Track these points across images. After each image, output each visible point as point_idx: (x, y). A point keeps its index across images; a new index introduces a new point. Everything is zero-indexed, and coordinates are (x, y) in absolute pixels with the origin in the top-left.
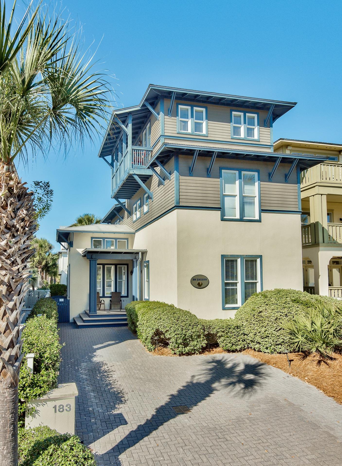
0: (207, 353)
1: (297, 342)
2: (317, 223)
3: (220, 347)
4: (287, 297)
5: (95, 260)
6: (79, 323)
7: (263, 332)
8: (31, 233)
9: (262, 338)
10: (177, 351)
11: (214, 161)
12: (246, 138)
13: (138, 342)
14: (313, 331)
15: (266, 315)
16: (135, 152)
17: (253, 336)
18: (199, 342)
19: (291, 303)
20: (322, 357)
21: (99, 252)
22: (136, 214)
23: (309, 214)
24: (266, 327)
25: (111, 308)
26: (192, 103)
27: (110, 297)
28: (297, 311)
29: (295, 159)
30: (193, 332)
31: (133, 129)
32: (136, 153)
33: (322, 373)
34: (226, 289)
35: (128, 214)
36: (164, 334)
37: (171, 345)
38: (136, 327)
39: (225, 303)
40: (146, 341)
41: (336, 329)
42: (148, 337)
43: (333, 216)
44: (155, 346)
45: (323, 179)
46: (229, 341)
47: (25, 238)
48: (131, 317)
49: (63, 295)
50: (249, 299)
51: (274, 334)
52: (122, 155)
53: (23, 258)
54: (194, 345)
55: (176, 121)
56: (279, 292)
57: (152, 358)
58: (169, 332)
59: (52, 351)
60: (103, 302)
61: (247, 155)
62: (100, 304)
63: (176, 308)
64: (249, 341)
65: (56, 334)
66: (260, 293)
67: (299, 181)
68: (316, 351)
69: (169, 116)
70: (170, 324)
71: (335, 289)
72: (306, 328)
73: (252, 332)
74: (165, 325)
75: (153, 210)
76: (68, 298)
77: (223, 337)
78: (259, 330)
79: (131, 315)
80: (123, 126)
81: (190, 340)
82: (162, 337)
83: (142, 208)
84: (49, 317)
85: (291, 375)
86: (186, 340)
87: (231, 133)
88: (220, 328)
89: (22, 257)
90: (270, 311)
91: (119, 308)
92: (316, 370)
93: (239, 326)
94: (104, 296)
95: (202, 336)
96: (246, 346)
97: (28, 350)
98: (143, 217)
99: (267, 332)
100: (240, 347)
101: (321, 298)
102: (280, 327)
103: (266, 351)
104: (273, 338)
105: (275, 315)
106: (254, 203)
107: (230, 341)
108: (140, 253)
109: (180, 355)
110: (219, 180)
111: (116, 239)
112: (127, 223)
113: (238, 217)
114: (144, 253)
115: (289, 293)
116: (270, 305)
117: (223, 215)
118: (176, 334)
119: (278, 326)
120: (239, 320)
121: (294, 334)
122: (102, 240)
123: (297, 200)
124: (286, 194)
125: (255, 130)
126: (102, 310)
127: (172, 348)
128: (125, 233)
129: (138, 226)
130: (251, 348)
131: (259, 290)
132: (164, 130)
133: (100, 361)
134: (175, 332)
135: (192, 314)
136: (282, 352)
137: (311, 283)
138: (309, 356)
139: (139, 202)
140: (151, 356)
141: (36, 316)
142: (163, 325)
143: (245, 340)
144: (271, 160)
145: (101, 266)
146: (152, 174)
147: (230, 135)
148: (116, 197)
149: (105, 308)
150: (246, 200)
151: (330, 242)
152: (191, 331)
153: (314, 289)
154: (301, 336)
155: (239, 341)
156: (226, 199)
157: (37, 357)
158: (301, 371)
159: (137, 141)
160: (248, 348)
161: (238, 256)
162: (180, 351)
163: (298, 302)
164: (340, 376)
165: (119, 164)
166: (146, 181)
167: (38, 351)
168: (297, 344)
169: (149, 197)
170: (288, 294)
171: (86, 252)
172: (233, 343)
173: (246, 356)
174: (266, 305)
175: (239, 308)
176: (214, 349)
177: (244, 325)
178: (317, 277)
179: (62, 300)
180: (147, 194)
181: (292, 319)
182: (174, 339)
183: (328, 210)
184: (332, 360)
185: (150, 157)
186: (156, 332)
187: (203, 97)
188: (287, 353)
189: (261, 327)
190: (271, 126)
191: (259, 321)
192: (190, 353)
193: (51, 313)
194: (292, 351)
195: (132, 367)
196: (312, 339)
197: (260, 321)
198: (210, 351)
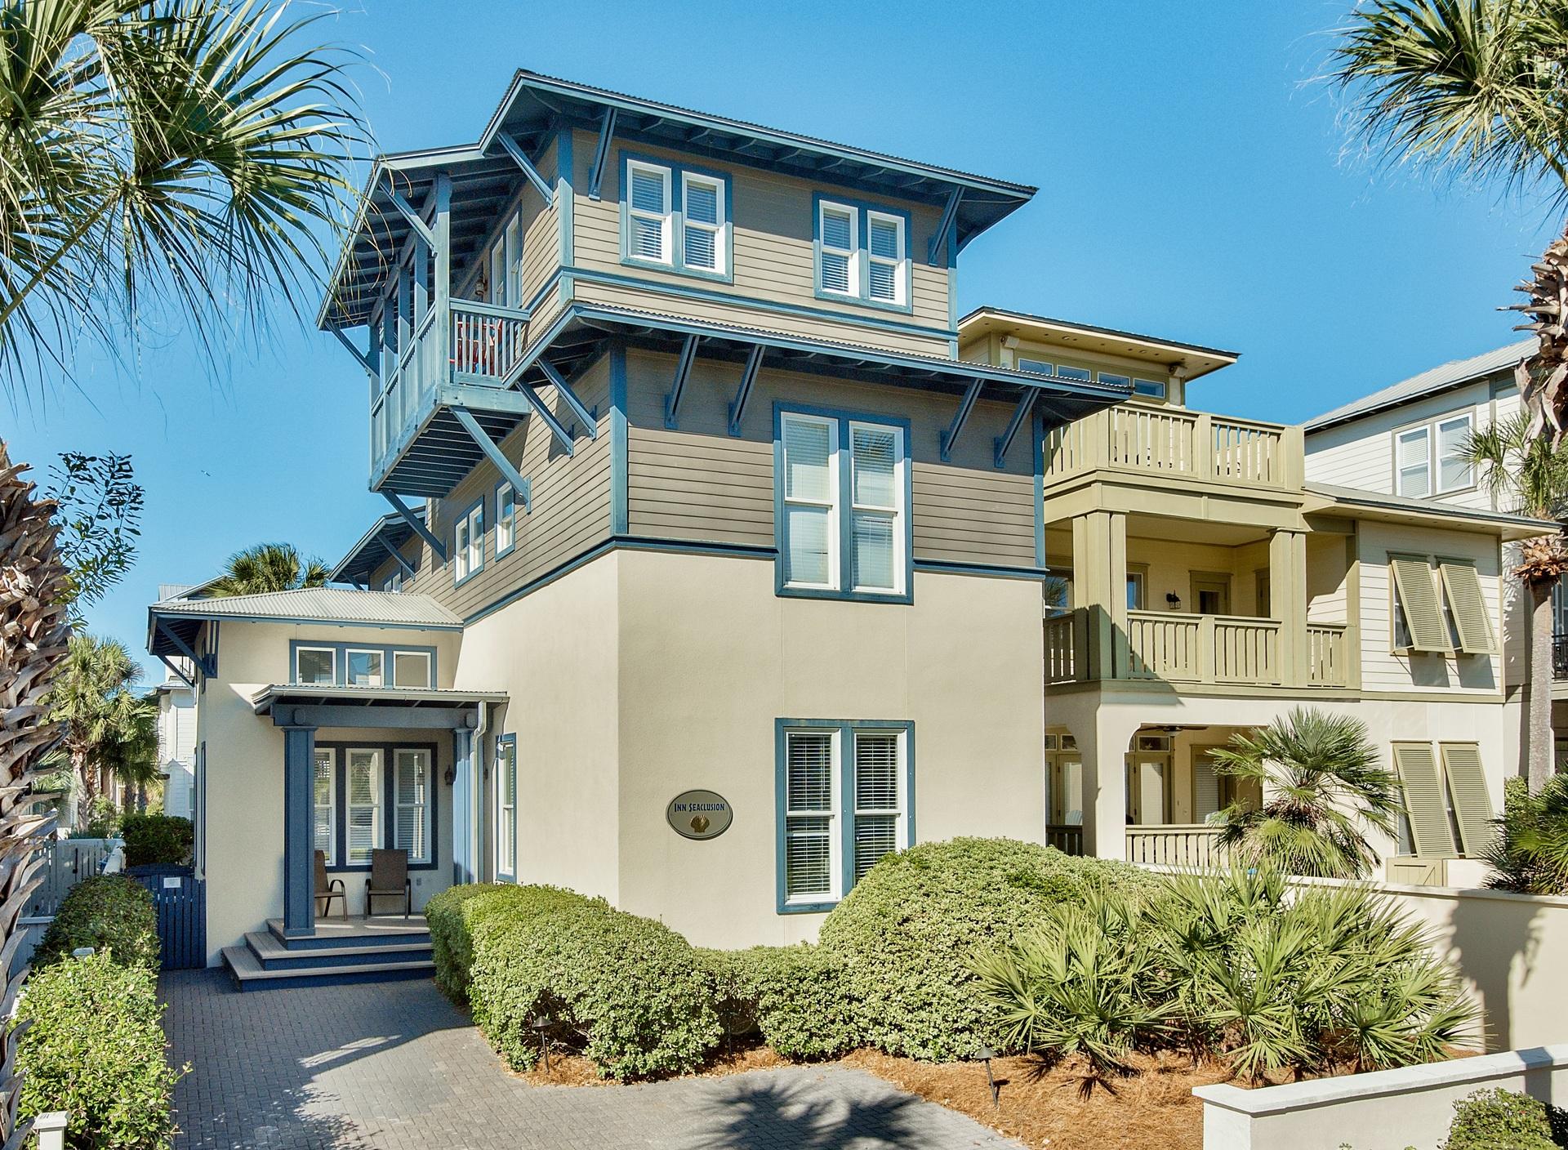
0: (721, 1067)
1: (1019, 1022)
2: (1096, 608)
3: (767, 1045)
4: (992, 868)
5: (307, 731)
6: (243, 973)
7: (912, 988)
8: (49, 659)
9: (909, 1011)
10: (616, 1067)
11: (753, 380)
12: (868, 301)
13: (473, 1036)
14: (1071, 982)
15: (922, 932)
16: (464, 322)
17: (880, 1004)
18: (696, 1029)
19: (1005, 886)
20: (1097, 1069)
21: (322, 698)
22: (466, 557)
23: (1070, 575)
24: (921, 973)
25: (369, 912)
26: (676, 154)
27: (368, 869)
28: (1022, 914)
29: (1029, 388)
30: (675, 998)
31: (454, 232)
32: (464, 326)
33: (1095, 1122)
34: (790, 840)
35: (437, 554)
36: (569, 1008)
37: (596, 1045)
38: (469, 981)
39: (786, 889)
40: (502, 1032)
41: (1143, 973)
42: (510, 1017)
43: (1146, 587)
44: (538, 1050)
45: (1116, 460)
46: (800, 1024)
47: (25, 680)
48: (446, 944)
49: (179, 859)
50: (870, 873)
51: (947, 996)
52: (412, 325)
53: (16, 758)
54: (677, 1043)
55: (616, 217)
56: (966, 847)
57: (524, 1095)
58: (589, 1000)
59: (139, 1100)
60: (337, 887)
61: (868, 364)
62: (329, 894)
63: (613, 910)
64: (867, 1020)
65: (153, 1026)
66: (904, 853)
67: (1038, 464)
68: (1078, 1049)
69: (590, 196)
70: (592, 971)
71: (1146, 835)
72: (1049, 972)
73: (877, 989)
74: (575, 976)
75: (530, 547)
76: (198, 876)
77: (778, 1009)
78: (901, 982)
79: (447, 938)
80: (416, 220)
81: (662, 1027)
82: (563, 1016)
83: (490, 535)
84: (123, 958)
85: (1000, 1131)
86: (648, 1025)
87: (815, 278)
88: (768, 980)
89: (12, 755)
90: (936, 917)
91: (403, 910)
92: (1078, 1111)
93: (835, 971)
94: (341, 866)
95: (705, 1009)
96: (855, 1038)
97: (40, 1098)
98: (494, 571)
99: (924, 989)
100: (835, 1042)
101: (1101, 866)
102: (968, 972)
103: (922, 1053)
104: (943, 1010)
105: (954, 931)
106: (891, 536)
107: (803, 1025)
108: (482, 707)
109: (627, 1081)
110: (769, 447)
111: (389, 648)
112: (432, 589)
113: (834, 583)
114: (495, 707)
115: (1001, 853)
116: (937, 894)
117: (783, 575)
118: (613, 1008)
119: (962, 967)
120: (834, 949)
121: (1011, 993)
122: (333, 650)
123: (1031, 531)
124: (997, 507)
125: (897, 272)
126: (336, 919)
127: (598, 1058)
128: (423, 628)
129: (473, 602)
130: (873, 1044)
131: (901, 842)
132: (571, 246)
133: (329, 1117)
134: (608, 999)
135: (672, 930)
136: (973, 1055)
137: (1073, 818)
138: (1057, 1065)
139: (477, 512)
140: (523, 1087)
141: (68, 957)
142: (566, 976)
143: (851, 1019)
144: (947, 385)
145: (332, 751)
146: (526, 411)
147: (809, 283)
148: (390, 487)
149: (345, 910)
150: (862, 524)
151: (1137, 674)
152: (668, 995)
153: (1080, 836)
154: (1035, 999)
155: (833, 1022)
156: (795, 517)
157: (79, 1127)
158: (1031, 1118)
159: (469, 277)
160: (863, 1044)
161: (833, 725)
162: (627, 1067)
163: (1027, 885)
164: (1149, 1127)
165: (398, 360)
166: (503, 433)
167: (81, 1102)
168: (1018, 1028)
169: (514, 497)
170: (996, 855)
171: (272, 700)
172: (814, 1030)
173: (856, 1072)
174: (924, 894)
175: (833, 905)
176: (748, 1054)
177: (850, 965)
178: (1090, 792)
179: (172, 883)
180: (508, 484)
181: (1007, 943)
182: (605, 1024)
183: (1130, 565)
184: (1126, 1076)
185: (519, 345)
186: (541, 1000)
187: (715, 136)
188: (987, 1060)
189: (907, 972)
190: (950, 263)
191: (899, 951)
192: (664, 1069)
193: (133, 941)
194: (1004, 1049)
195: (449, 1133)
196: (1068, 1011)
197: (904, 953)
198: (733, 1061)
